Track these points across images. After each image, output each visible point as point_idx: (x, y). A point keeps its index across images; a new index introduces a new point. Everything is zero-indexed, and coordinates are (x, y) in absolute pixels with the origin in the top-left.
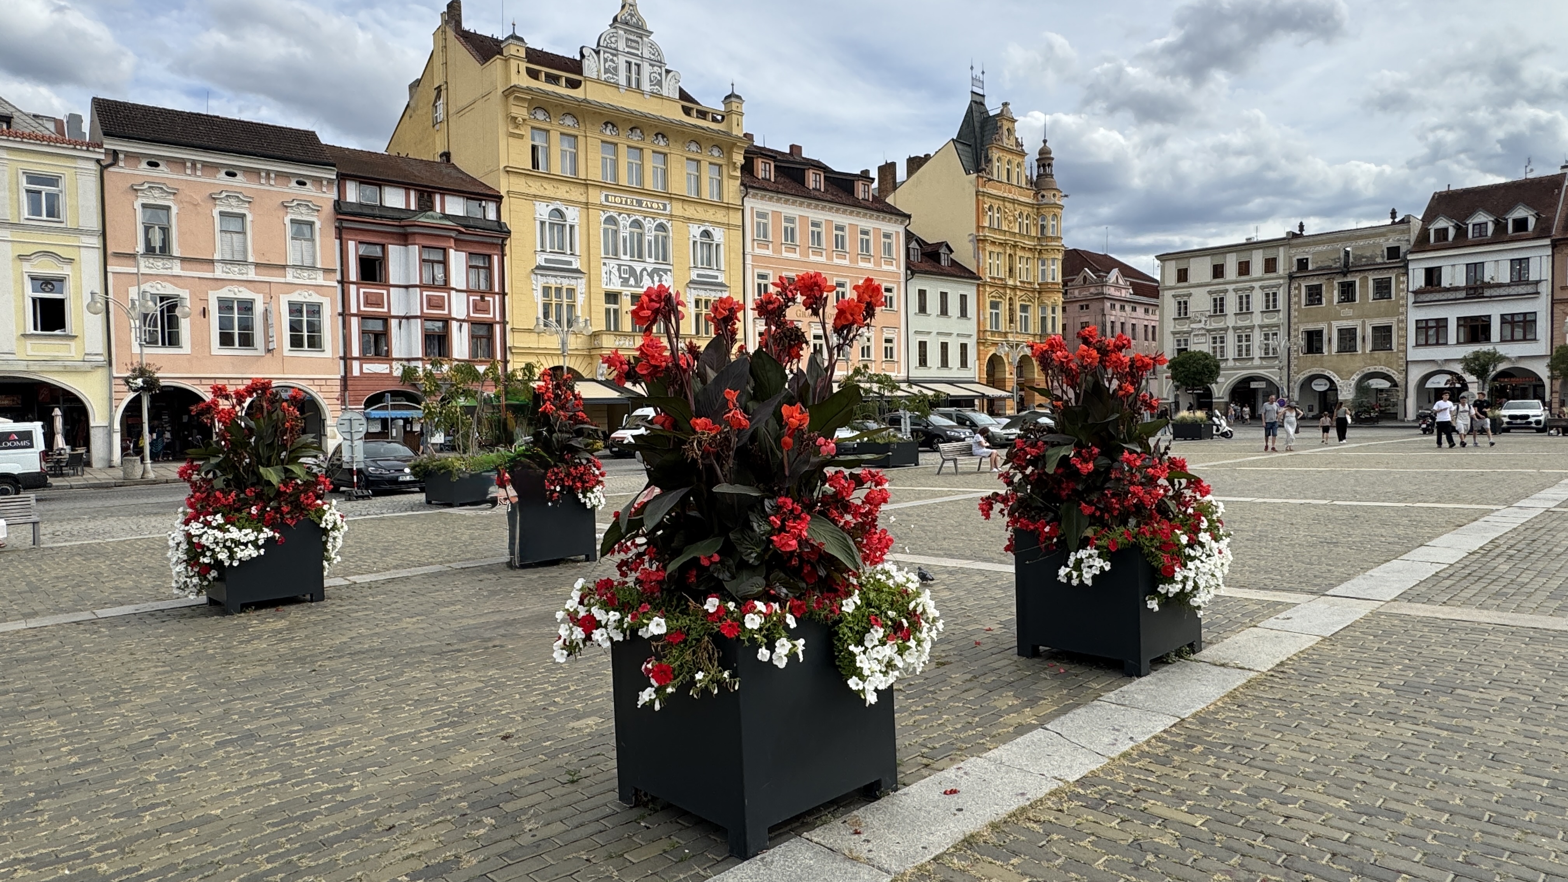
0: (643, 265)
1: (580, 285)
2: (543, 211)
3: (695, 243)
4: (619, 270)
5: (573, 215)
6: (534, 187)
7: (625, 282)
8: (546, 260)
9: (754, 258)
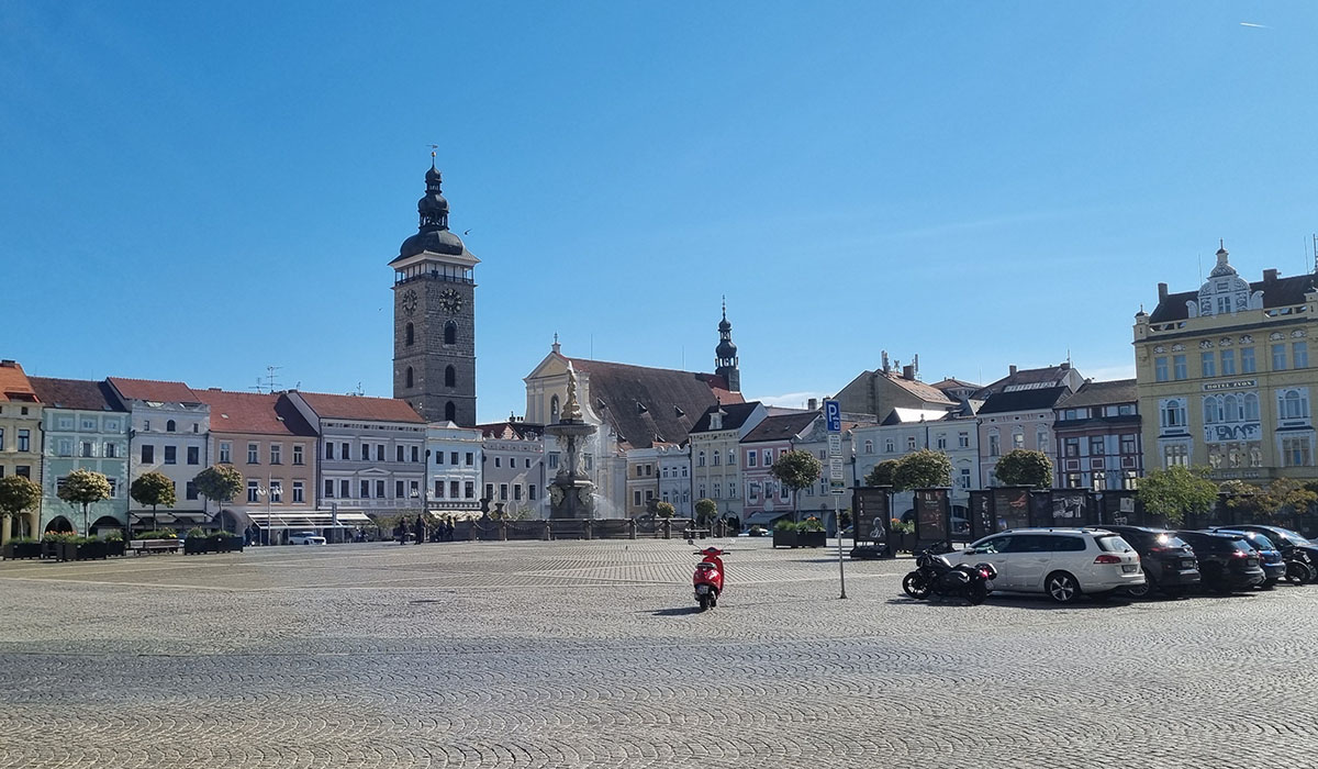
0: (1236, 424)
1: (1188, 442)
2: (1163, 404)
3: (1281, 402)
4: (1217, 430)
5: (1183, 402)
6: (1158, 390)
7: (1222, 437)
8: (1166, 432)
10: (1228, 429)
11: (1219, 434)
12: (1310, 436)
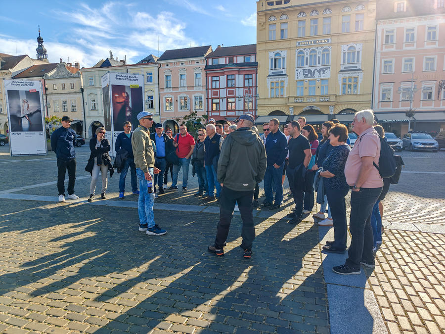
0: (315, 68)
1: (285, 80)
2: (272, 55)
3: (344, 53)
4: (303, 72)
5: (284, 54)
6: (269, 47)
7: (306, 76)
8: (272, 73)
9: (382, 54)
10: (310, 71)
11: (304, 73)
12: (360, 75)
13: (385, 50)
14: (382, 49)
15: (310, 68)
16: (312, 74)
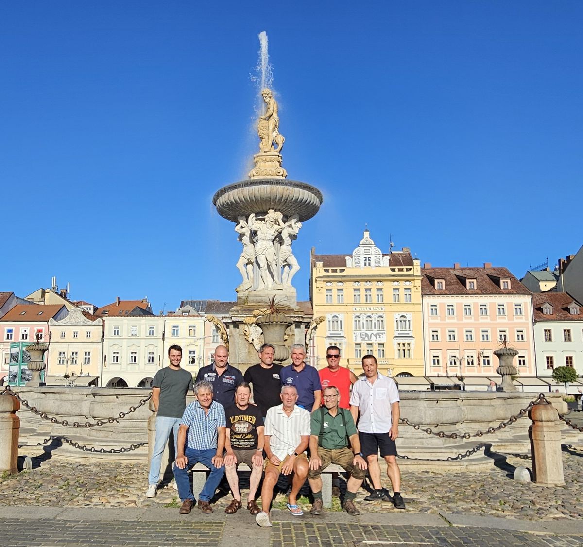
0: (371, 332)
1: (343, 341)
2: (329, 317)
3: (397, 321)
4: (361, 335)
5: (341, 317)
6: (326, 309)
7: (364, 339)
8: (331, 334)
9: (430, 324)
10: (367, 335)
11: (361, 337)
12: (412, 341)
13: (431, 321)
14: (429, 320)
15: (367, 332)
16: (370, 338)
